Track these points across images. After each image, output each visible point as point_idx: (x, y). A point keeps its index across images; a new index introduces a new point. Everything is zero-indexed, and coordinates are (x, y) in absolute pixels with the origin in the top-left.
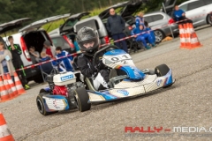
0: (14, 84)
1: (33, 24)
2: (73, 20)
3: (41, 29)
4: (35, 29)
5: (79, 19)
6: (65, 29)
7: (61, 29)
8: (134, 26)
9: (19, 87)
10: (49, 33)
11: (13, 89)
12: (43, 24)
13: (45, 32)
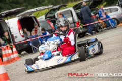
0: (13, 53)
1: (27, 11)
2: (54, 10)
3: (32, 15)
4: (28, 15)
5: (59, 9)
6: (49, 15)
7: (46, 16)
8: (97, 15)
9: (16, 55)
10: (38, 19)
11: (12, 56)
12: (34, 12)
13: (35, 18)
